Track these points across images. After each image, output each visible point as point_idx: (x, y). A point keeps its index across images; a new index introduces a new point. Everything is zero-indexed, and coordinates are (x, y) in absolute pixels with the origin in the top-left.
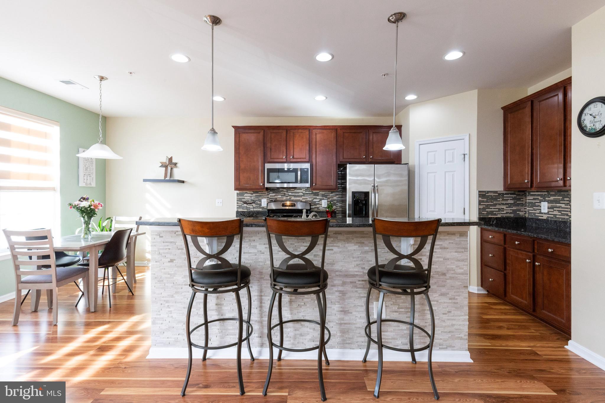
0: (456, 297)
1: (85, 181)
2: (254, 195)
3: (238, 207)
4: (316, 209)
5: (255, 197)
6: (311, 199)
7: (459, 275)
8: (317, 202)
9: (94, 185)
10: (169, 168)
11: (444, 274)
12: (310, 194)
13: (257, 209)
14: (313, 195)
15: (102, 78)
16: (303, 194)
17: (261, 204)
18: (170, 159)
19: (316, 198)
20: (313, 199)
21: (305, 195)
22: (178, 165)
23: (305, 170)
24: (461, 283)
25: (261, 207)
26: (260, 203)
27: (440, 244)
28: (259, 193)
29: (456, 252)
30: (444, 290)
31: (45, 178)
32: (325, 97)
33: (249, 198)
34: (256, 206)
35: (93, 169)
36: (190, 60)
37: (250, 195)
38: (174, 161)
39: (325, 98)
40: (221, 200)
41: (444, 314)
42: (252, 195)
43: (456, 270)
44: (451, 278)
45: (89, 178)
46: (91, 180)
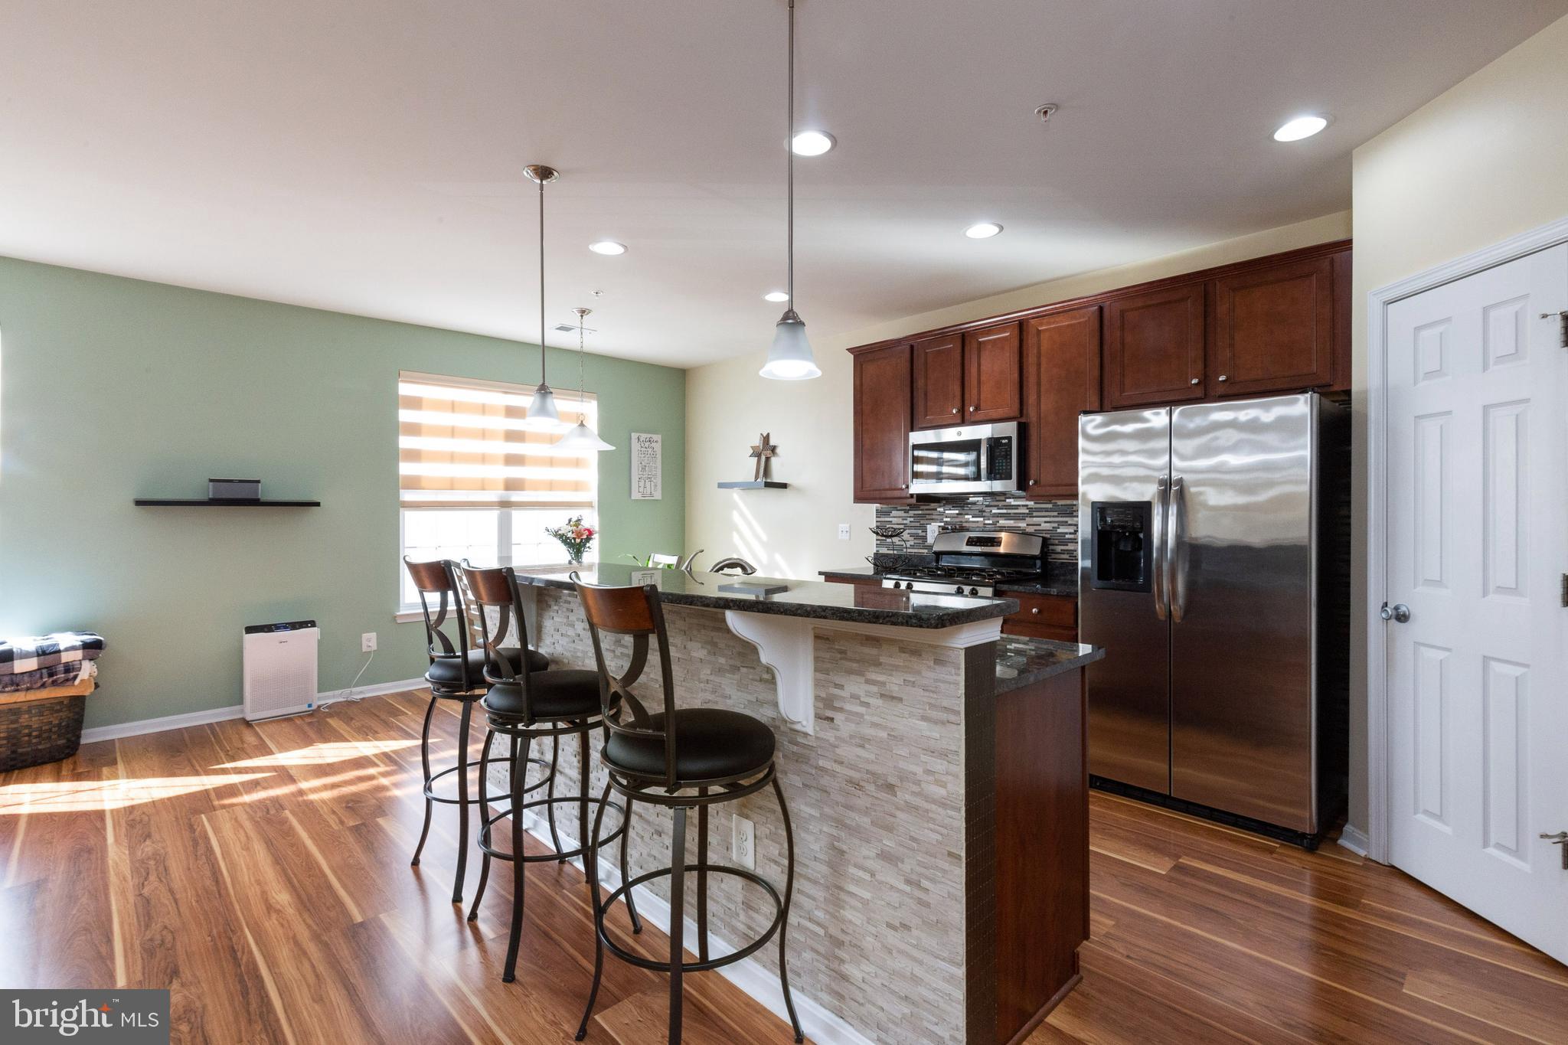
0: (925, 883)
1: (641, 490)
2: (912, 513)
3: (879, 542)
4: (1066, 556)
5: (912, 519)
6: (1048, 526)
7: (934, 807)
8: (1067, 536)
9: (658, 495)
10: (763, 458)
11: (890, 788)
12: (1047, 510)
13: (916, 551)
14: (1056, 514)
15: (583, 312)
16: (1027, 511)
17: (925, 538)
18: (766, 439)
19: (1065, 524)
20: (1056, 525)
21: (1035, 514)
22: (778, 451)
23: (1004, 441)
24: (940, 838)
25: (926, 544)
26: (924, 534)
27: (878, 682)
28: (922, 510)
29: (924, 718)
30: (889, 843)
31: (577, 486)
32: (994, 224)
33: (900, 521)
34: (916, 541)
35: (656, 468)
36: (625, 247)
37: (901, 513)
38: (772, 442)
39: (997, 230)
40: (848, 525)
41: (889, 926)
42: (906, 515)
43: (923, 785)
44: (910, 808)
45: (648, 484)
46: (653, 487)
